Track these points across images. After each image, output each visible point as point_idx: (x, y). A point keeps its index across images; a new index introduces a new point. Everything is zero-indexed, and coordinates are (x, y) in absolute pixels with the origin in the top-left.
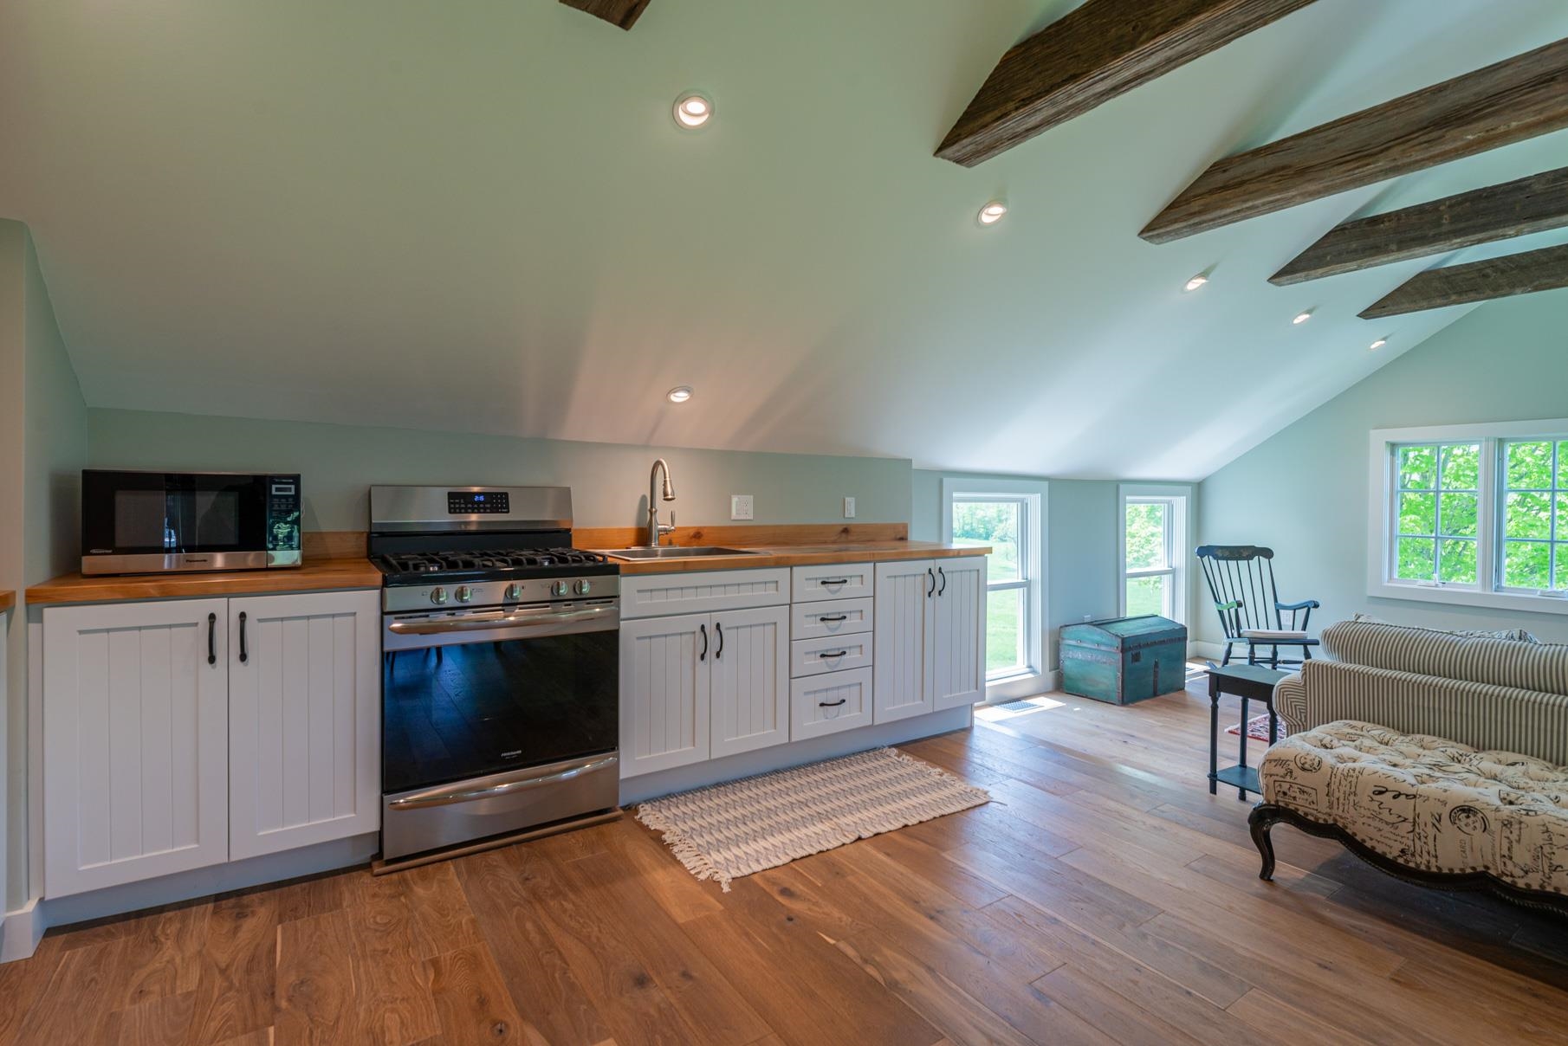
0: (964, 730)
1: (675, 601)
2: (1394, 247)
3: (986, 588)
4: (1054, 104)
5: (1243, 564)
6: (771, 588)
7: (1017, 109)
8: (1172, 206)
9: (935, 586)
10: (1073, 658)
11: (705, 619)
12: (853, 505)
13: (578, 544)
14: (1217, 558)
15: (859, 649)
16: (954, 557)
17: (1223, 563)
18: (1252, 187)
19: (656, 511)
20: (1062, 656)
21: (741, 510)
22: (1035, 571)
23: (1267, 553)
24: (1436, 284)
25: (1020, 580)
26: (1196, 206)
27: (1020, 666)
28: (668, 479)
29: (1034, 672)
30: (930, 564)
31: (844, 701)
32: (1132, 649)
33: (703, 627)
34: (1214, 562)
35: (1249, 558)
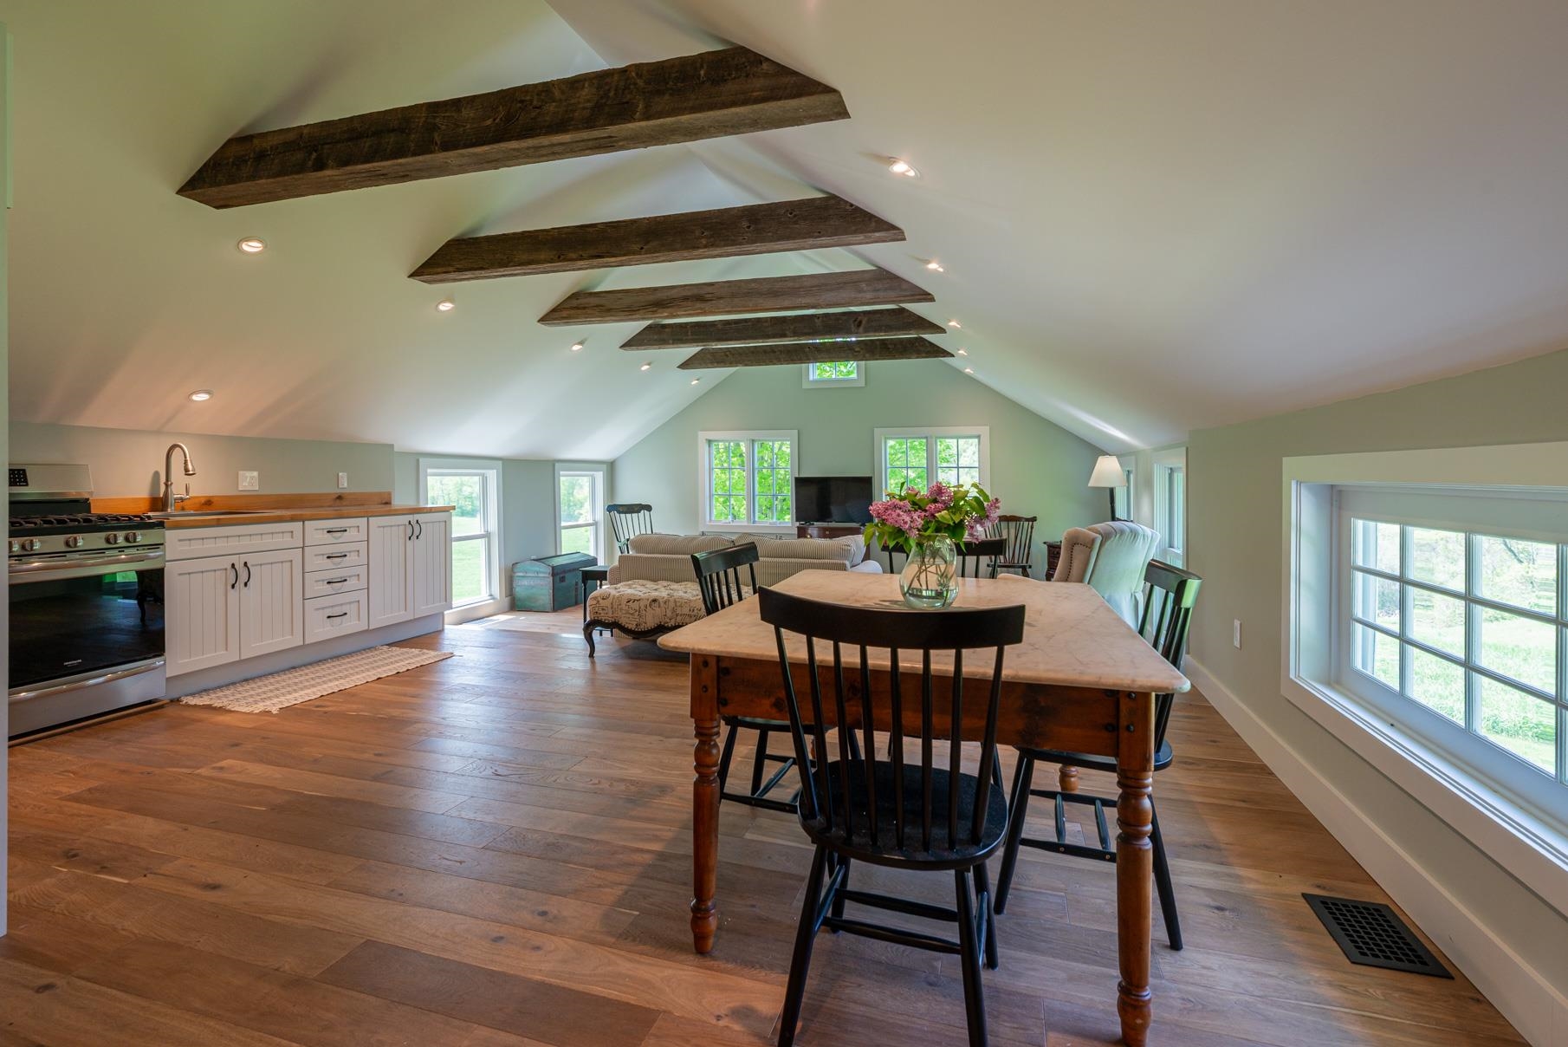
0: (440, 631)
1: (210, 547)
2: (671, 341)
3: (452, 540)
4: (473, 274)
5: (635, 515)
6: (287, 537)
7: (454, 272)
8: (554, 310)
9: (414, 533)
10: (523, 587)
11: (234, 559)
12: (346, 479)
13: (96, 510)
14: (619, 512)
15: (357, 578)
16: (427, 513)
17: (623, 516)
18: (589, 311)
19: (172, 484)
20: (514, 586)
21: (248, 482)
22: (493, 525)
23: (648, 508)
24: (709, 356)
25: (483, 533)
26: (564, 314)
27: (484, 595)
28: (188, 459)
29: (494, 599)
30: (410, 517)
31: (346, 614)
32: (559, 574)
33: (233, 565)
34: (617, 515)
35: (638, 512)
